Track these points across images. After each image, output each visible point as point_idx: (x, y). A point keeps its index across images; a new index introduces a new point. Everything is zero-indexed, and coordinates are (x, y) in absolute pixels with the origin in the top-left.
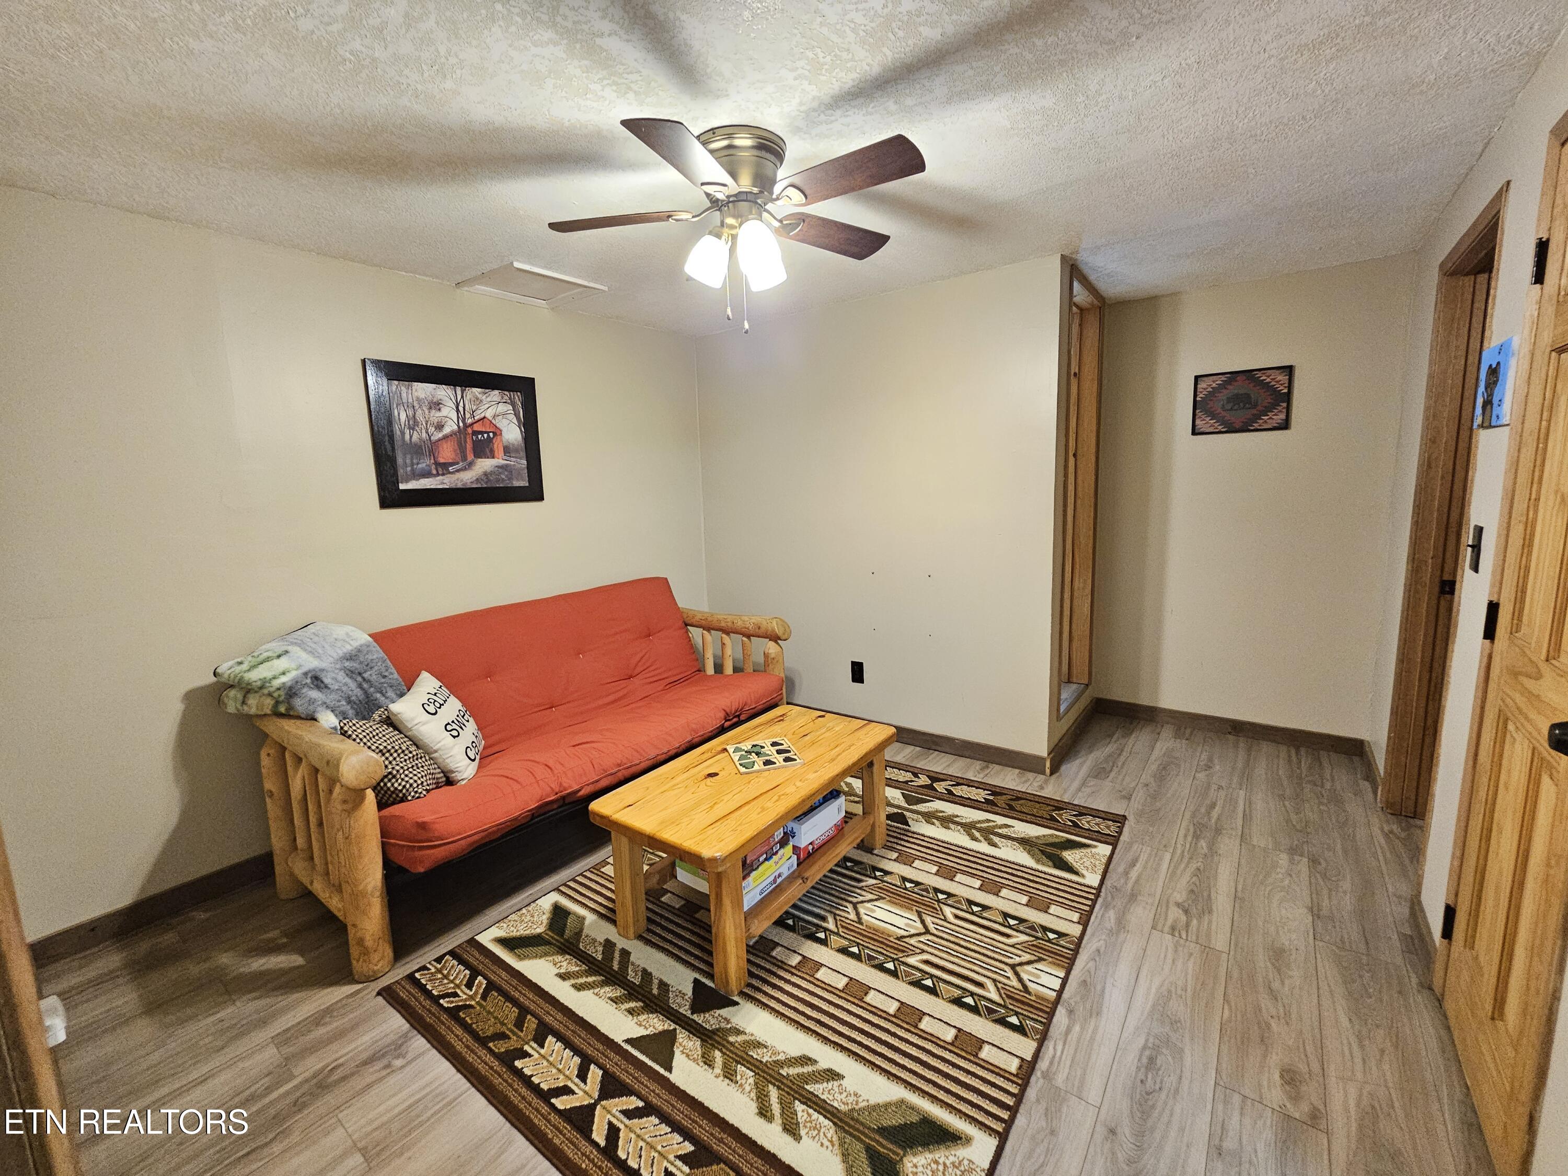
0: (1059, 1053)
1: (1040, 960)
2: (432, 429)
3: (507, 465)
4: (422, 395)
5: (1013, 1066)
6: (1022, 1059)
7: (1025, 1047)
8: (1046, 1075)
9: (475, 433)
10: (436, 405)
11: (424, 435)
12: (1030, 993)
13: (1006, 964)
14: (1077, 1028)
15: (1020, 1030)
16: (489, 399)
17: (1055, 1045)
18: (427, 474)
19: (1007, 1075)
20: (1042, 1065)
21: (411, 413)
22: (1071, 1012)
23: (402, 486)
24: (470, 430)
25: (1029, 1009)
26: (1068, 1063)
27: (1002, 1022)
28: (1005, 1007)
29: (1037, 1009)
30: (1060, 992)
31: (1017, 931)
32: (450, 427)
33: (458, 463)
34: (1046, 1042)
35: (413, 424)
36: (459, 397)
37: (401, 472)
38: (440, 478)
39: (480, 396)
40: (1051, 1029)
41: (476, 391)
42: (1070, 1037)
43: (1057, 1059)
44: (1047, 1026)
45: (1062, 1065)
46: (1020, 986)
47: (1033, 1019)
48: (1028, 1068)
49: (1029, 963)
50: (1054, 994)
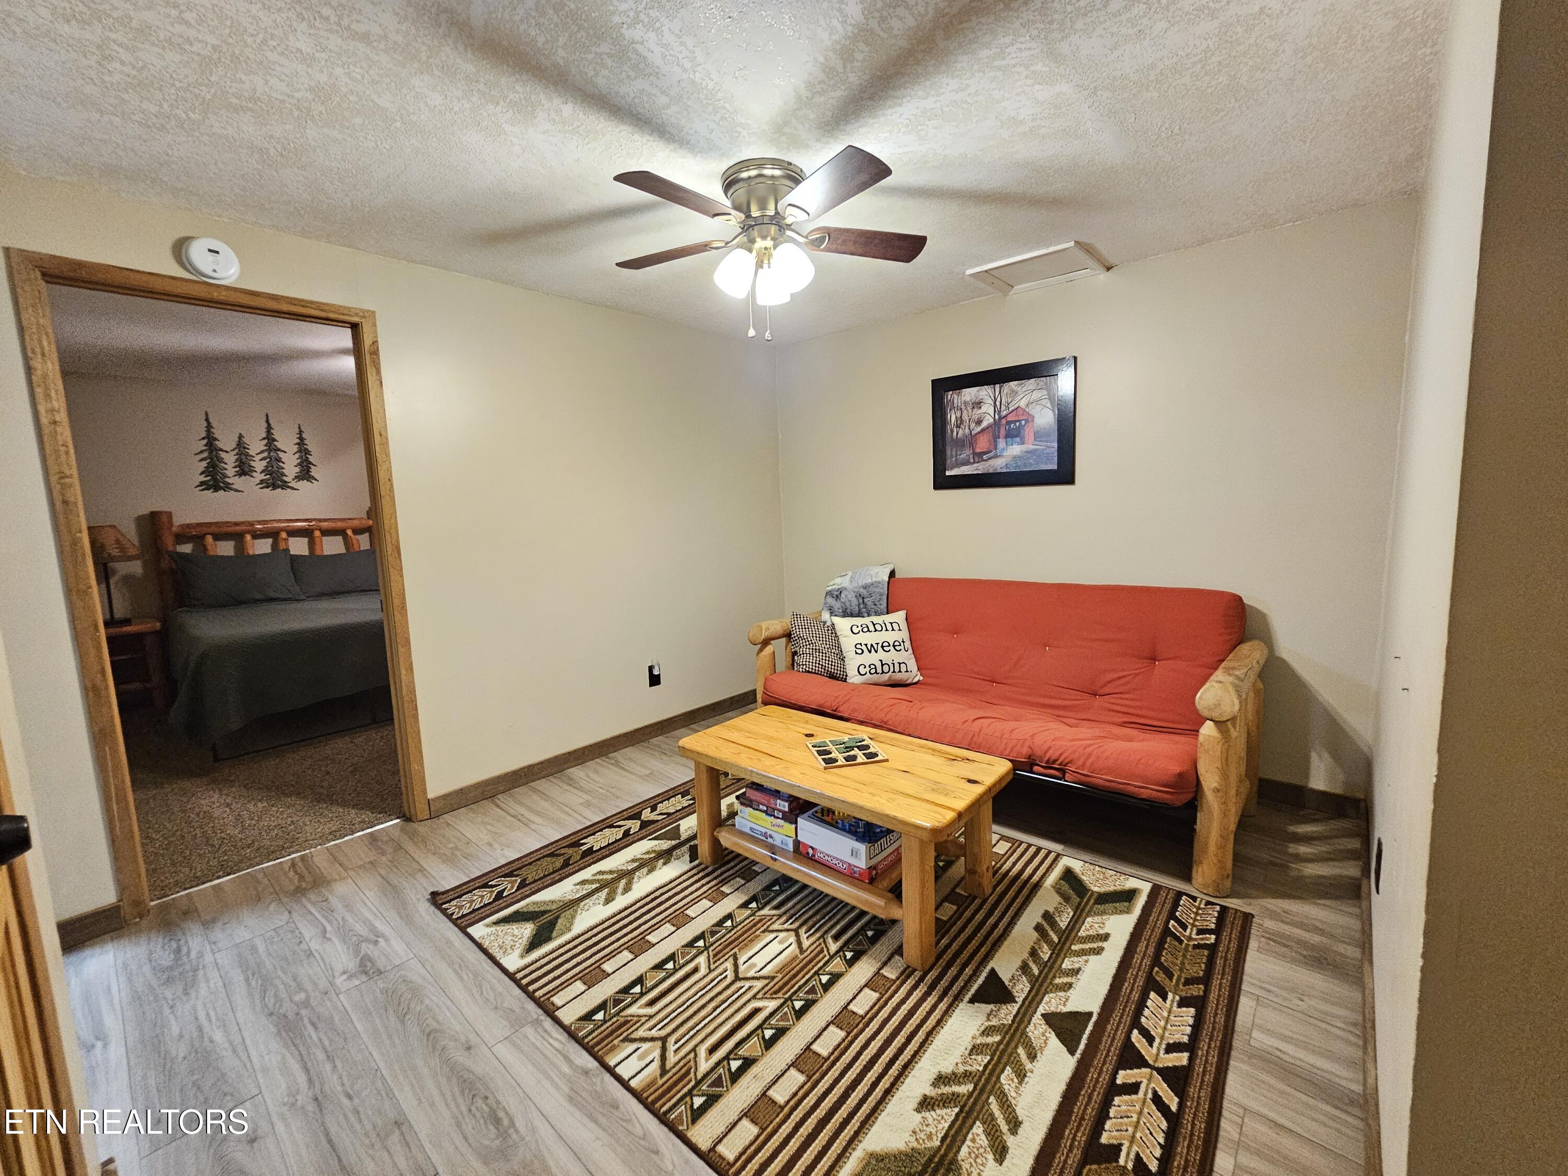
0: (551, 1041)
1: (664, 1071)
2: (973, 425)
3: (1036, 450)
4: (967, 398)
5: (557, 1000)
6: (559, 1008)
7: (568, 1015)
8: (537, 1022)
9: (1009, 423)
10: (978, 404)
11: (967, 431)
12: (623, 1041)
13: (669, 1035)
14: (566, 1069)
15: (588, 1017)
16: (1024, 389)
17: (560, 1042)
18: (966, 463)
19: (552, 993)
20: (548, 1023)
21: (959, 414)
22: (586, 1072)
23: (948, 473)
24: (1004, 421)
25: (605, 1033)
26: (538, 1044)
27: (602, 1006)
28: (618, 1014)
29: (603, 1040)
30: (611, 1071)
31: (718, 1064)
32: (988, 421)
33: (990, 452)
34: (566, 1035)
35: (960, 423)
36: (997, 393)
37: (948, 462)
38: (976, 465)
39: (1015, 388)
40: (576, 1045)
41: (1013, 384)
42: (562, 1058)
43: (546, 1036)
44: (579, 1041)
45: (538, 1037)
46: (636, 1035)
47: (593, 1031)
48: (550, 1011)
49: (663, 1058)
50: (612, 1063)
